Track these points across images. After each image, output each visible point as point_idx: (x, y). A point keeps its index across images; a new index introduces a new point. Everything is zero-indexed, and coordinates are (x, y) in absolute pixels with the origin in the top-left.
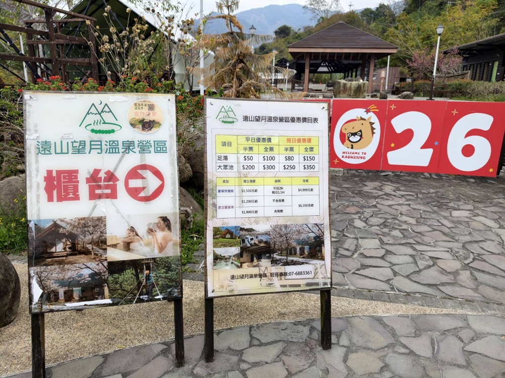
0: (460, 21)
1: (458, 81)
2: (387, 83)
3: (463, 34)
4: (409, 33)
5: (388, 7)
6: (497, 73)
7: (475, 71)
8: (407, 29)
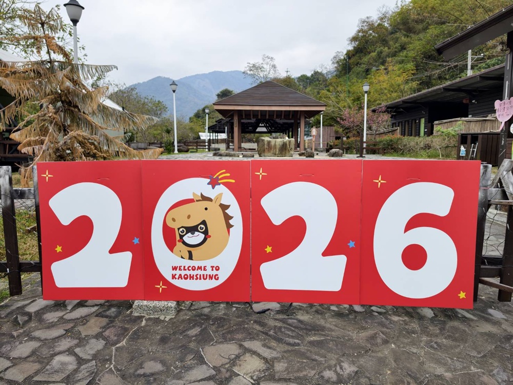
0: (384, 84)
1: (389, 136)
2: (321, 142)
3: (389, 96)
4: (340, 95)
5: (321, 74)
6: (425, 129)
7: (403, 128)
8: (338, 91)
